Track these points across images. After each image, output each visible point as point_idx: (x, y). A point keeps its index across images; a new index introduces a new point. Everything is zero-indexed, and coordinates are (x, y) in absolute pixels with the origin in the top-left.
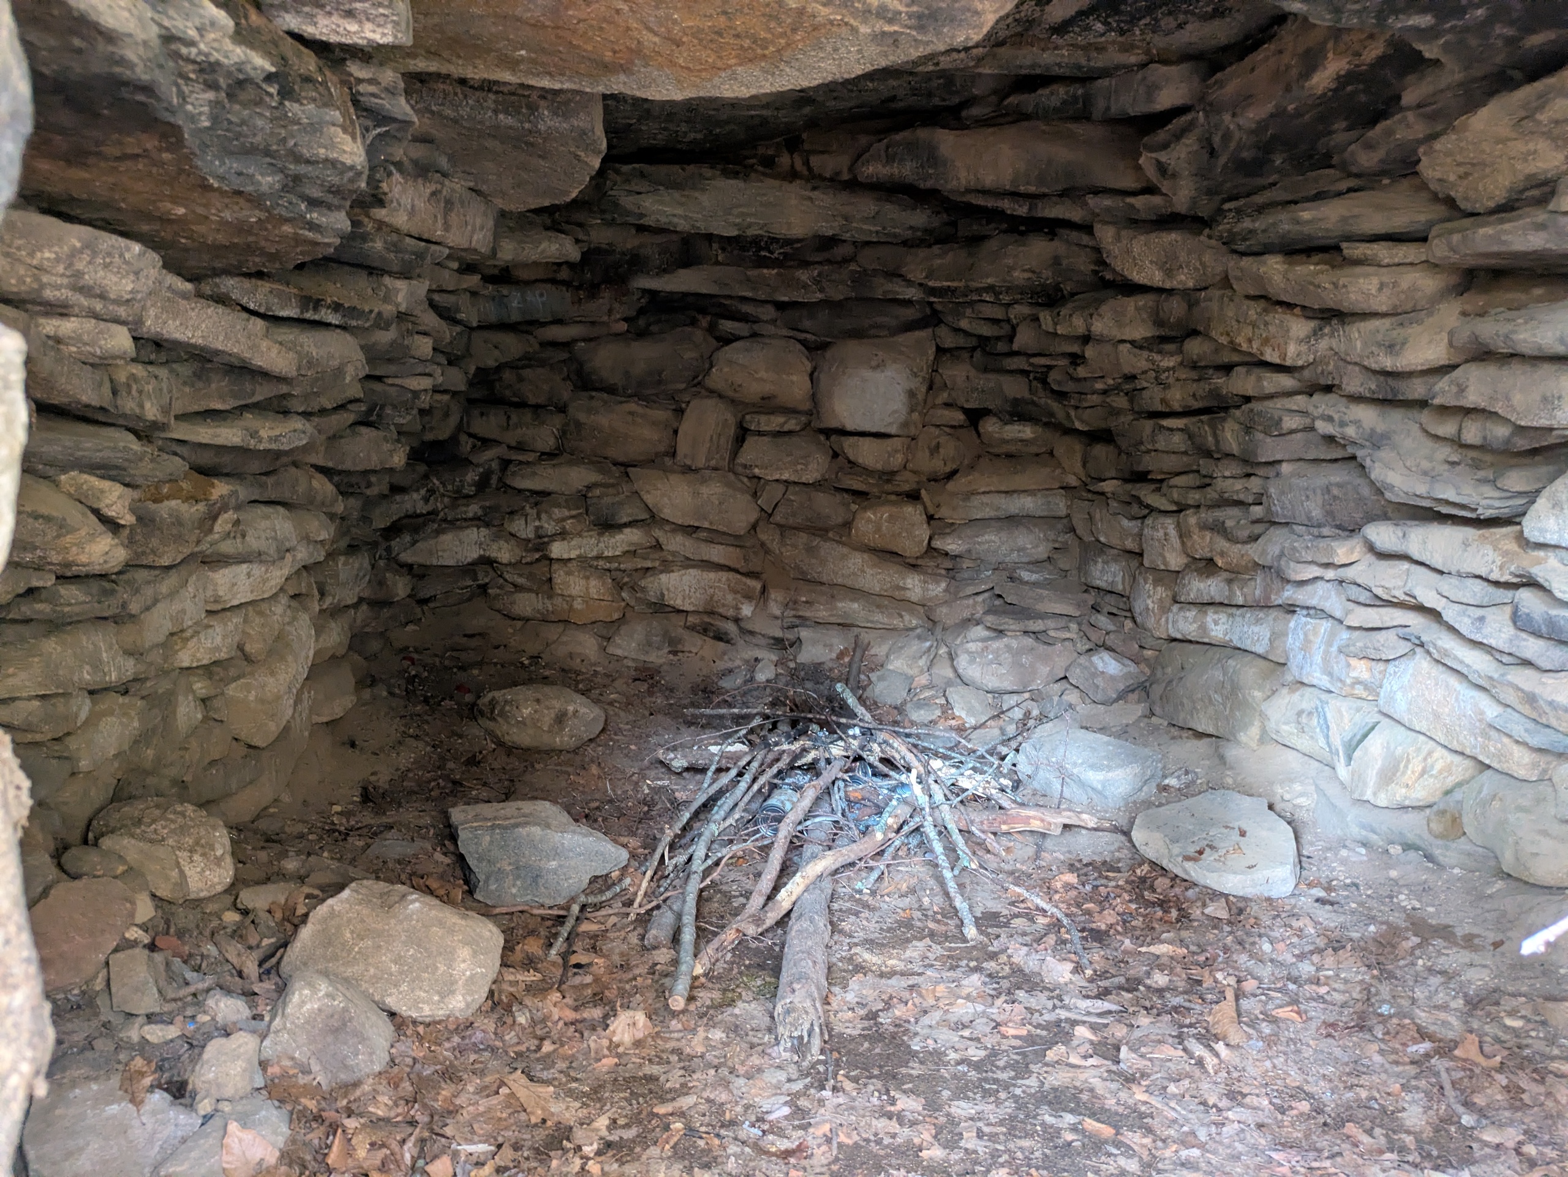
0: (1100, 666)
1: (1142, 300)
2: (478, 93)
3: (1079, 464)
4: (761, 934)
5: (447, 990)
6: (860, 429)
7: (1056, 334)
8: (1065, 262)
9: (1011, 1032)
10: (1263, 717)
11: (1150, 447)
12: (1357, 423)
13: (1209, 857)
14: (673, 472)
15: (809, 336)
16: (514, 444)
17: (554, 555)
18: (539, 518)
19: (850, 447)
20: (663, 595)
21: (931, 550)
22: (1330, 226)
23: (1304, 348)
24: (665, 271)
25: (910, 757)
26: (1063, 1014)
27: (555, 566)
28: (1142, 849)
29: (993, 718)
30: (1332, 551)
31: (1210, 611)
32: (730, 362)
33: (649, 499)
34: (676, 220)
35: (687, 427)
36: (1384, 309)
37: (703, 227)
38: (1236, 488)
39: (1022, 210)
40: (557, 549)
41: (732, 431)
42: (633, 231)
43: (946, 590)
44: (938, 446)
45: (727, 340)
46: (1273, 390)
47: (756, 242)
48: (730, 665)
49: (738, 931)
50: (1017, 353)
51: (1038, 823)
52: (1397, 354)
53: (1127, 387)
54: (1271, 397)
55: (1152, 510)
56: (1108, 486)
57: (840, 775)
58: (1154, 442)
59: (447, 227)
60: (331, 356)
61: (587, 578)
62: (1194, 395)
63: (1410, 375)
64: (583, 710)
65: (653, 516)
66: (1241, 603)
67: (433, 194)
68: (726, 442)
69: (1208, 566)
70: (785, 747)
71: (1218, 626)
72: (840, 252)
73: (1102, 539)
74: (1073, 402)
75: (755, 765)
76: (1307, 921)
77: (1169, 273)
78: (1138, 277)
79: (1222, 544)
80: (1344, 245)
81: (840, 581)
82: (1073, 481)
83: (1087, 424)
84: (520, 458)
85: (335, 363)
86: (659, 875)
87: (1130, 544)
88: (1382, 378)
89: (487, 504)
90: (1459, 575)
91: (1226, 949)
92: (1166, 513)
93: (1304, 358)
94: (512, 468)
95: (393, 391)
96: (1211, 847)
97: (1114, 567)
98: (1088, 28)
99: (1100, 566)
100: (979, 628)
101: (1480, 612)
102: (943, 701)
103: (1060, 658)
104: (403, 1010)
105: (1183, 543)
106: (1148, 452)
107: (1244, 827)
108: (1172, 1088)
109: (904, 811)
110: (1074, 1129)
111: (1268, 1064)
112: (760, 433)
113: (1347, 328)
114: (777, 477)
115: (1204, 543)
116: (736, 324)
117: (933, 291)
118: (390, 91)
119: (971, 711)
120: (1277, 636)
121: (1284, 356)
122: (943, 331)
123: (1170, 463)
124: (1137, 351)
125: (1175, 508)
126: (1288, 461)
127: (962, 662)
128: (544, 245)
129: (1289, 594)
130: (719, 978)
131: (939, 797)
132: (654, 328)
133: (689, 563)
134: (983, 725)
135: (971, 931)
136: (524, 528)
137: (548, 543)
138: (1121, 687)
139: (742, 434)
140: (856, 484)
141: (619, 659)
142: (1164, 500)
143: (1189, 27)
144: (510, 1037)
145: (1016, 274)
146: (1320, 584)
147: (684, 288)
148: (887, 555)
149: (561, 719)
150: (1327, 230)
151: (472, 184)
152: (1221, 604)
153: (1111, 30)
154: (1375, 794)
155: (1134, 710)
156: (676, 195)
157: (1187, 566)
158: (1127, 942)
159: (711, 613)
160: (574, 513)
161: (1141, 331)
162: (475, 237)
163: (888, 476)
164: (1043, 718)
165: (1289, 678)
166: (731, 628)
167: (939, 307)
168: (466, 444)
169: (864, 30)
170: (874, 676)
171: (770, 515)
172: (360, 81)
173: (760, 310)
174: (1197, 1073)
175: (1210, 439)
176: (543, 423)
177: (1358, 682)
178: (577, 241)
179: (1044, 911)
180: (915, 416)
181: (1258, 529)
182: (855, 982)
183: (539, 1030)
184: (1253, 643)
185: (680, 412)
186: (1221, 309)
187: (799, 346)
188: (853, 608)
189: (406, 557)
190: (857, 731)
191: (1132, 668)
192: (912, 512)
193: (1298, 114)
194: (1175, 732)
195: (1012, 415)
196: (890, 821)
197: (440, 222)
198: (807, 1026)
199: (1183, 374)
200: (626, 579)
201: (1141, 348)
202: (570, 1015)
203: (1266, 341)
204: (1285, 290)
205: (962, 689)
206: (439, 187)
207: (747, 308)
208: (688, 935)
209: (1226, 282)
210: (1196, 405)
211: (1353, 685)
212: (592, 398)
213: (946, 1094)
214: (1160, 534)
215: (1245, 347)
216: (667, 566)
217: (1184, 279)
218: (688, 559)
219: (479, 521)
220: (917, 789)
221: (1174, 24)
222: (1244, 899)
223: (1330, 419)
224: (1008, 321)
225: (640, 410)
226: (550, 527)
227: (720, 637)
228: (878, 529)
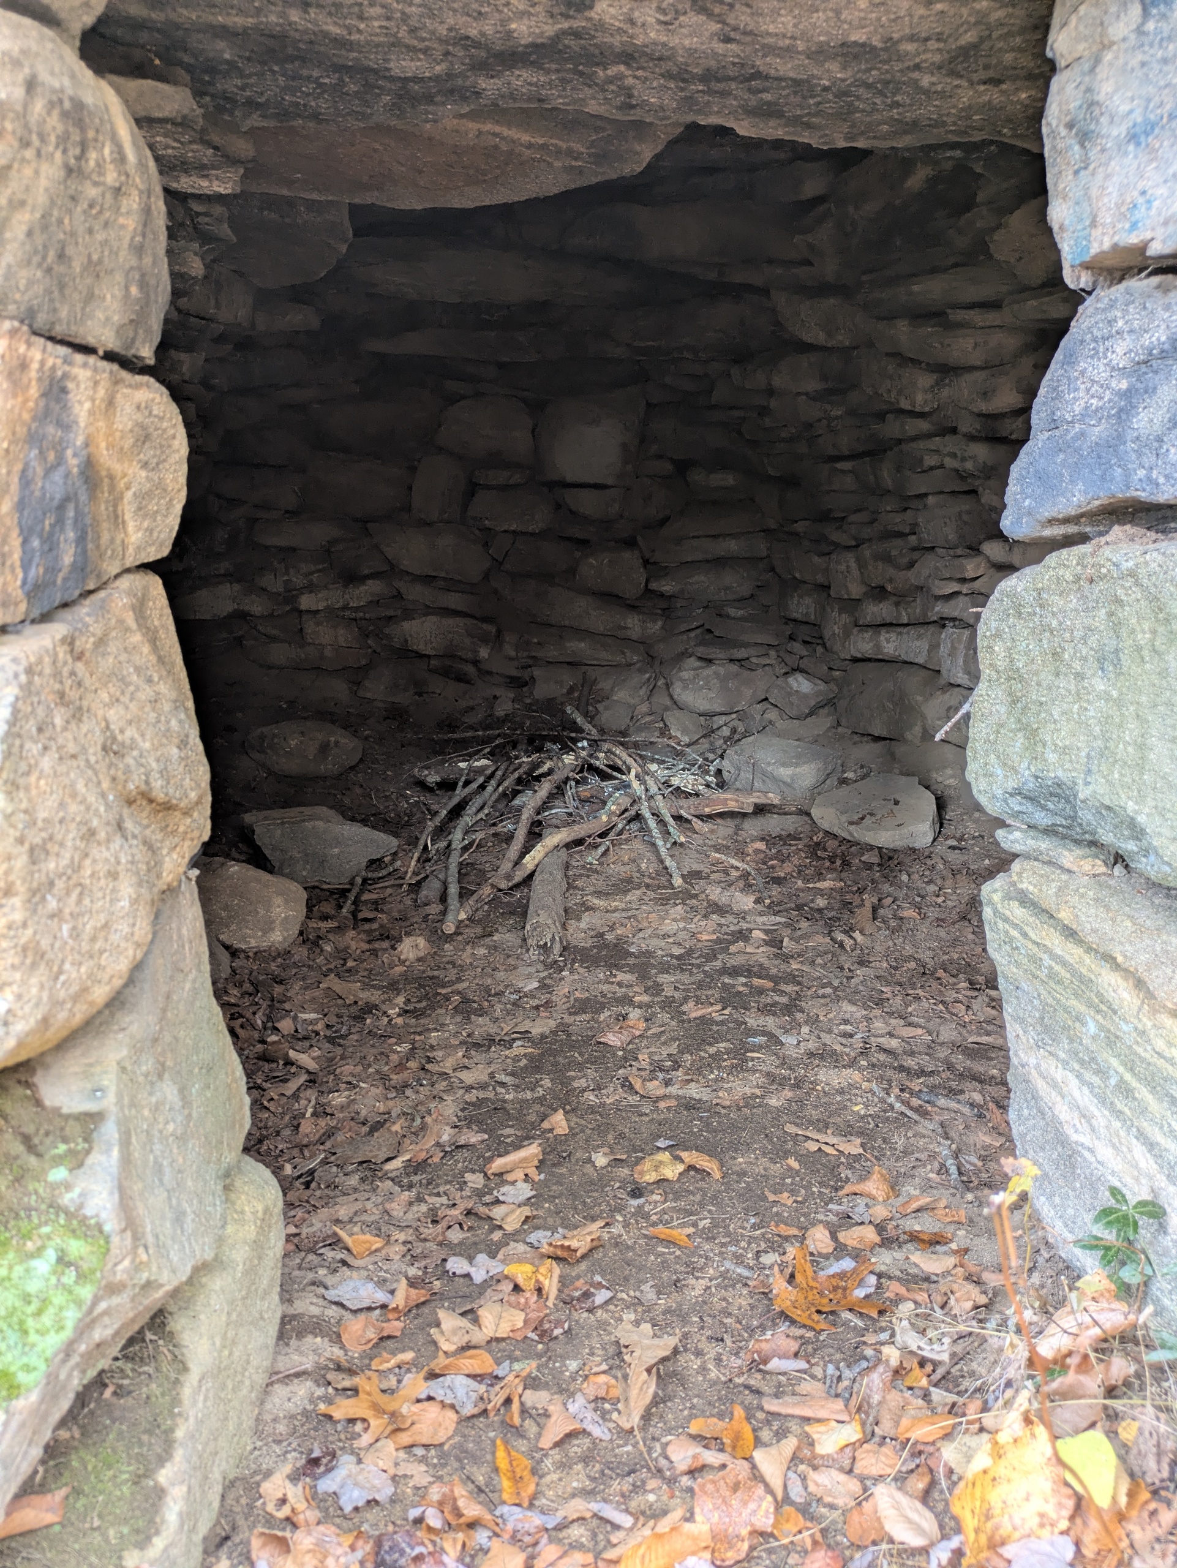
0: (795, 685)
1: (812, 358)
3: (777, 508)
4: (511, 889)
5: (268, 927)
6: (582, 481)
7: (745, 389)
8: (749, 323)
9: (705, 937)
10: (923, 717)
11: (828, 488)
12: (973, 458)
13: (868, 821)
14: (409, 525)
15: (528, 394)
16: (258, 503)
17: (303, 607)
18: (287, 573)
19: (572, 498)
20: (406, 641)
21: (648, 592)
22: (936, 296)
23: (929, 396)
24: (393, 335)
25: (630, 761)
26: (745, 926)
27: (305, 617)
28: (819, 822)
29: (704, 736)
30: (963, 568)
31: (883, 631)
32: (457, 420)
33: (388, 551)
34: (404, 289)
35: (420, 483)
36: (978, 363)
37: (428, 295)
38: (899, 521)
39: (713, 277)
40: (306, 602)
41: (462, 486)
43: (663, 627)
44: (651, 495)
45: (453, 399)
46: (915, 433)
48: (471, 703)
49: (493, 886)
50: (716, 407)
51: (733, 803)
52: (990, 400)
53: (807, 434)
54: (915, 438)
55: (837, 545)
56: (800, 527)
57: (571, 774)
58: (831, 483)
59: (218, 306)
61: (335, 627)
62: (858, 440)
63: (1002, 416)
64: (343, 741)
65: (392, 566)
66: (905, 621)
68: (457, 497)
69: (879, 593)
70: (525, 759)
71: (890, 644)
72: (553, 314)
73: (797, 575)
74: (764, 450)
75: (499, 773)
76: (939, 860)
77: (829, 334)
78: (808, 337)
79: (891, 572)
80: (949, 311)
81: (567, 623)
82: (772, 524)
83: (779, 470)
84: (266, 516)
86: (425, 859)
87: (820, 578)
88: (984, 421)
89: (238, 560)
91: (873, 881)
92: (848, 548)
93: (931, 405)
94: (258, 526)
96: (871, 814)
97: (808, 600)
99: (796, 599)
100: (692, 659)
102: (661, 725)
103: (761, 681)
104: (237, 944)
105: (862, 574)
106: (828, 492)
107: (898, 798)
108: (819, 961)
109: (626, 802)
110: (745, 985)
111: (891, 943)
112: (488, 487)
113: (958, 380)
114: (506, 528)
115: (880, 573)
116: (461, 384)
117: (639, 351)
118: (220, 220)
119: (685, 731)
120: (934, 647)
121: (913, 405)
122: (651, 387)
123: (847, 502)
124: (812, 402)
125: (854, 543)
126: (933, 494)
127: (677, 690)
128: (291, 316)
129: (941, 609)
130: (480, 921)
131: (654, 789)
132: (384, 389)
133: (428, 610)
134: (696, 742)
135: (678, 881)
136: (274, 583)
137: (296, 596)
138: (813, 703)
139: (472, 489)
140: (577, 532)
141: (371, 701)
142: (845, 537)
144: (320, 960)
145: (709, 334)
146: (961, 598)
147: (410, 351)
148: (609, 597)
149: (324, 748)
151: (233, 267)
152: (891, 625)
155: (822, 723)
156: (403, 265)
157: (865, 594)
158: (800, 883)
159: (453, 657)
160: (319, 567)
161: (813, 385)
163: (607, 524)
164: (747, 734)
165: (942, 682)
166: (470, 669)
167: (646, 365)
168: (213, 504)
169: (558, 164)
170: (600, 707)
171: (501, 564)
172: (198, 214)
173: (482, 370)
174: (839, 951)
175: (871, 477)
176: (285, 482)
178: (318, 310)
179: (737, 868)
180: (629, 467)
181: (916, 555)
182: (586, 918)
183: (343, 954)
184: (916, 656)
185: (413, 469)
186: (868, 365)
187: (521, 404)
188: (579, 647)
190: (585, 743)
191: (822, 686)
192: (630, 558)
193: (904, 207)
194: (856, 738)
195: (715, 464)
196: (613, 808)
197: (213, 302)
198: (549, 936)
199: (849, 422)
200: (371, 628)
201: (814, 399)
202: (366, 946)
203: (900, 392)
204: (911, 349)
205: (677, 713)
207: (471, 369)
208: (453, 890)
209: (871, 344)
210: (861, 449)
212: (329, 457)
213: (654, 971)
214: (843, 567)
215: (887, 397)
216: (408, 615)
217: (842, 339)
218: (428, 607)
219: (229, 577)
220: (636, 784)
222: (895, 851)
223: (954, 455)
224: (707, 376)
225: (376, 468)
226: (298, 581)
227: (462, 678)
228: (600, 574)
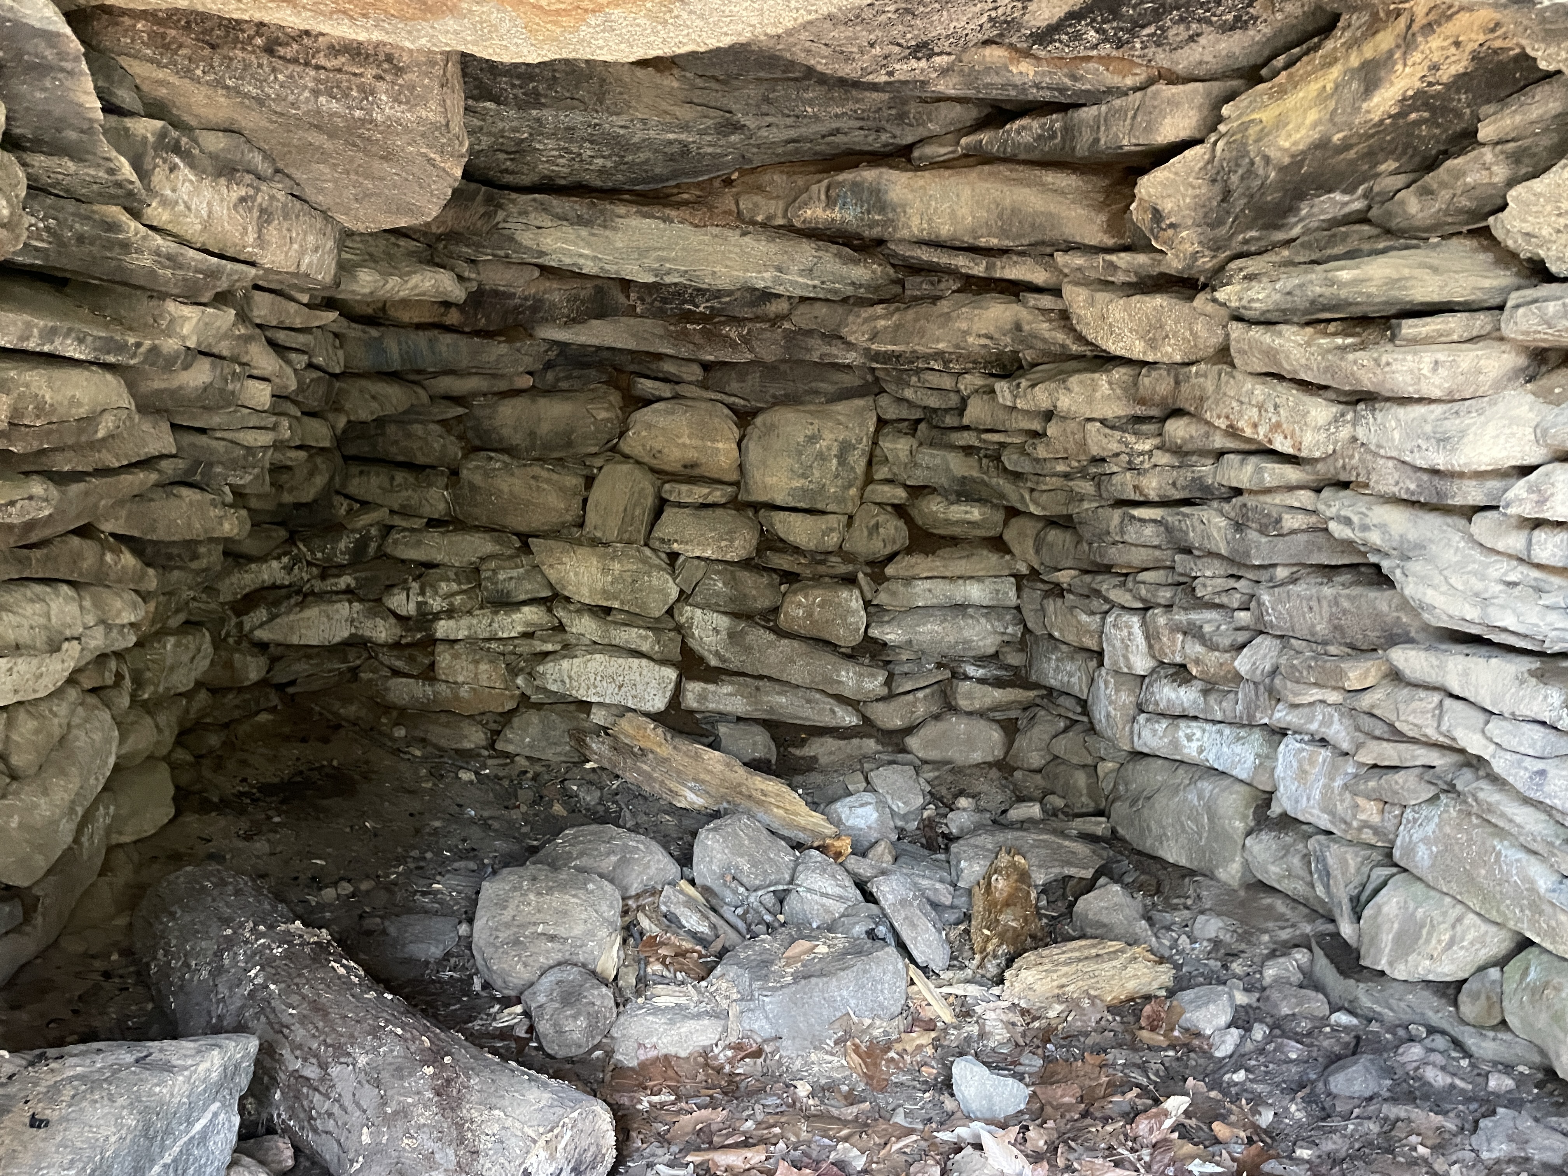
1: (1119, 374)
2: (291, 67)
3: (1032, 551)
6: (792, 505)
7: (1014, 408)
8: (1026, 328)
10: (1247, 852)
11: (1118, 538)
12: (1382, 527)
14: (581, 544)
15: (737, 400)
16: (396, 507)
17: (439, 635)
18: (422, 593)
19: (780, 523)
20: (563, 684)
21: (867, 640)
22: (1373, 290)
23: (1323, 436)
24: (574, 320)
27: (440, 648)
30: (1342, 673)
31: (1183, 724)
32: (649, 426)
33: (552, 575)
34: (581, 261)
35: (597, 494)
36: (1437, 393)
37: (612, 270)
39: (978, 268)
40: (443, 628)
41: (649, 501)
42: (537, 273)
43: (884, 684)
44: (877, 526)
45: (643, 402)
46: (1274, 484)
47: (678, 293)
50: (967, 428)
52: (1453, 450)
53: (1093, 470)
54: (1271, 491)
55: (1113, 605)
56: (1064, 577)
58: (1122, 532)
59: (262, 243)
60: (73, 402)
61: (476, 662)
62: (1174, 484)
65: (556, 594)
66: (1217, 717)
67: (243, 200)
68: (642, 513)
69: (1179, 673)
71: (1192, 743)
72: (774, 308)
73: (1056, 634)
74: (1029, 484)
77: (1152, 344)
78: (1115, 347)
79: (1197, 649)
81: (766, 672)
82: (1023, 568)
83: (1044, 508)
84: (404, 524)
85: (82, 412)
87: (1090, 643)
88: (1425, 477)
89: (363, 575)
90: (1514, 718)
92: (1130, 610)
93: (1322, 449)
94: (395, 536)
95: (220, 446)
97: (1069, 666)
98: (1077, 36)
99: (1053, 663)
101: (1540, 765)
105: (1150, 647)
106: (1115, 543)
112: (680, 505)
113: (1379, 415)
114: (698, 553)
115: (1174, 647)
116: (658, 384)
117: (877, 357)
120: (1266, 762)
121: (1298, 446)
122: (884, 401)
123: (1138, 557)
124: (1107, 431)
125: (1141, 605)
126: (1285, 564)
128: (415, 279)
129: (1280, 715)
132: (564, 385)
133: (595, 647)
136: (405, 604)
137: (433, 621)
139: (661, 506)
140: (784, 562)
141: (511, 756)
142: (1128, 596)
143: (1202, 40)
145: (970, 340)
146: (1323, 708)
147: (596, 342)
148: (818, 643)
150: (1369, 295)
152: (1196, 717)
153: (1106, 40)
154: (1391, 964)
156: (584, 232)
157: (1153, 671)
160: (464, 587)
161: (1116, 409)
162: (307, 260)
163: (819, 557)
167: (880, 374)
168: (342, 507)
171: (691, 595)
173: (683, 369)
176: (430, 485)
177: (1365, 825)
178: (461, 278)
180: (853, 492)
181: (1243, 637)
184: (1234, 765)
185: (590, 481)
186: (1218, 386)
187: (726, 411)
189: (261, 634)
192: (848, 597)
193: (1346, 146)
195: (959, 494)
197: (252, 235)
199: (1163, 458)
200: (522, 664)
201: (1113, 428)
203: (1276, 428)
204: (1307, 368)
206: (251, 192)
207: (669, 367)
209: (1224, 356)
210: (1178, 495)
211: (1360, 829)
212: (491, 458)
214: (1123, 633)
215: (1248, 432)
216: (568, 650)
217: (1171, 351)
218: (594, 642)
219: (352, 594)
221: (1185, 35)
223: (1348, 522)
224: (958, 391)
225: (545, 474)
226: (436, 604)
228: (810, 615)
